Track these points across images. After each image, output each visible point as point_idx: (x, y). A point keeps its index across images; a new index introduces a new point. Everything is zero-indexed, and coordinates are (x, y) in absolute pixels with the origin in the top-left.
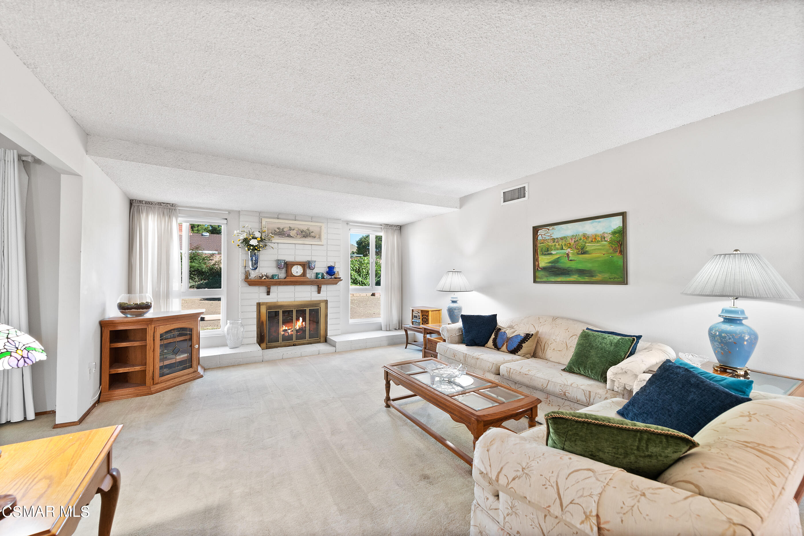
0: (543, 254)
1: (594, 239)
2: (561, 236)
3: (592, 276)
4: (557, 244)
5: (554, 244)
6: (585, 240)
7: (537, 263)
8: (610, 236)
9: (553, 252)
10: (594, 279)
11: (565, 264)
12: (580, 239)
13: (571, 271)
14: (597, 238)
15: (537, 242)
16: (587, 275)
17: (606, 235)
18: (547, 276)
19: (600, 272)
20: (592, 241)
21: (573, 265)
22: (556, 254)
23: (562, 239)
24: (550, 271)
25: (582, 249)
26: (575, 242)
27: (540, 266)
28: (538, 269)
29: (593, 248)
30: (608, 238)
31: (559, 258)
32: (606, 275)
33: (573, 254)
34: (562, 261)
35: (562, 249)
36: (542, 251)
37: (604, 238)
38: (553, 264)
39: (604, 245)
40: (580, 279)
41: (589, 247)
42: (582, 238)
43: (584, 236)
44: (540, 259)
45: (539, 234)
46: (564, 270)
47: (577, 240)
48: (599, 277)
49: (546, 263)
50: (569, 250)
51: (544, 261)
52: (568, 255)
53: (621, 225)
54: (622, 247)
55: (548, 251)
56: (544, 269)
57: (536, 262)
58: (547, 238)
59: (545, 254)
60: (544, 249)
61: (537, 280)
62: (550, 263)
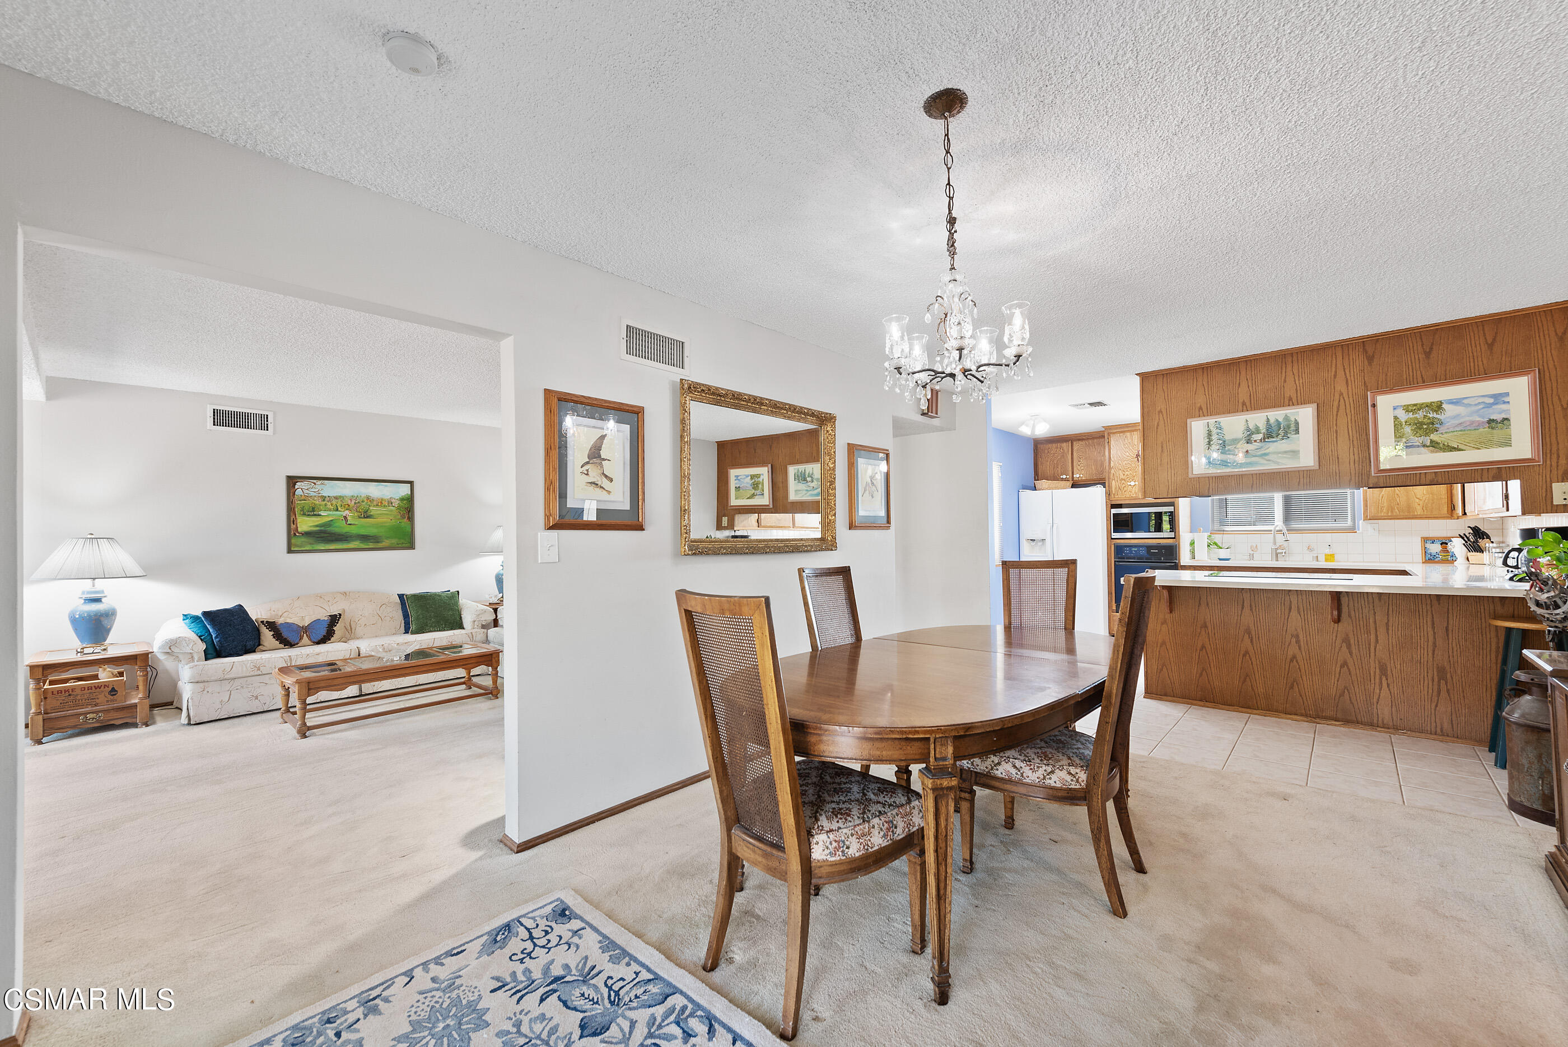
0: (304, 514)
1: (380, 503)
2: (335, 495)
3: (378, 542)
4: (329, 503)
5: (325, 502)
6: (369, 503)
7: (293, 526)
8: (398, 502)
9: (322, 513)
10: (380, 545)
11: (341, 527)
12: (363, 501)
13: (351, 537)
14: (383, 502)
15: (294, 497)
16: (372, 541)
17: (393, 501)
18: (311, 544)
19: (387, 538)
20: (377, 505)
21: (353, 530)
22: (326, 516)
23: (336, 498)
24: (318, 537)
25: (366, 512)
26: (355, 503)
27: (299, 530)
28: (295, 534)
29: (379, 512)
30: (396, 504)
31: (332, 520)
32: (394, 541)
33: (353, 517)
34: (337, 524)
35: (337, 510)
36: (302, 510)
37: (392, 503)
38: (322, 528)
39: (391, 511)
40: (363, 546)
41: (374, 510)
42: (365, 500)
43: (368, 498)
44: (299, 520)
45: (296, 487)
46: (339, 535)
47: (359, 502)
48: (386, 543)
49: (311, 526)
50: (347, 512)
51: (305, 524)
52: (345, 517)
53: (410, 493)
54: (410, 513)
55: (314, 511)
56: (307, 534)
57: (292, 524)
58: (312, 494)
59: (308, 515)
60: (307, 508)
61: (292, 549)
62: (317, 526)
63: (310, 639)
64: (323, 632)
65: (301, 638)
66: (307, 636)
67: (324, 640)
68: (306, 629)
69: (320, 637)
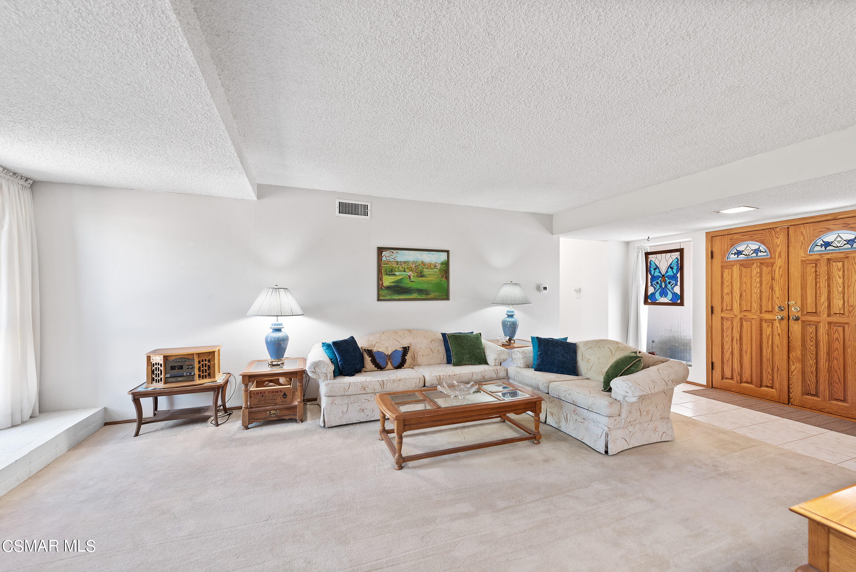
0: (387, 274)
1: (430, 266)
2: (404, 261)
3: (428, 294)
4: (400, 267)
5: (398, 266)
6: (423, 266)
7: (381, 282)
8: (440, 266)
9: (397, 273)
10: (429, 297)
11: (407, 284)
12: (419, 265)
13: (412, 290)
14: (431, 266)
15: (381, 262)
16: (424, 293)
17: (437, 265)
18: (390, 295)
19: (433, 291)
20: (428, 268)
21: (414, 286)
22: (399, 275)
23: (405, 263)
24: (394, 290)
25: (421, 273)
26: (415, 266)
27: (384, 285)
28: (381, 288)
29: (428, 273)
30: (439, 267)
31: (402, 279)
32: (437, 294)
33: (414, 276)
34: (405, 281)
35: (405, 271)
36: (386, 271)
37: (436, 267)
38: (397, 284)
39: (436, 272)
40: (419, 297)
41: (426, 272)
42: (421, 264)
43: (423, 263)
44: (384, 278)
45: (383, 255)
46: (406, 289)
47: (417, 266)
48: (432, 295)
49: (390, 282)
50: (410, 273)
51: (388, 281)
52: (409, 276)
53: (447, 259)
54: (447, 274)
55: (392, 272)
56: (388, 288)
57: (380, 281)
58: (392, 260)
59: (389, 275)
60: (388, 269)
61: (380, 298)
62: (393, 282)
63: (392, 365)
64: (399, 360)
65: (387, 364)
66: (390, 362)
67: (400, 366)
68: (390, 357)
69: (397, 364)
